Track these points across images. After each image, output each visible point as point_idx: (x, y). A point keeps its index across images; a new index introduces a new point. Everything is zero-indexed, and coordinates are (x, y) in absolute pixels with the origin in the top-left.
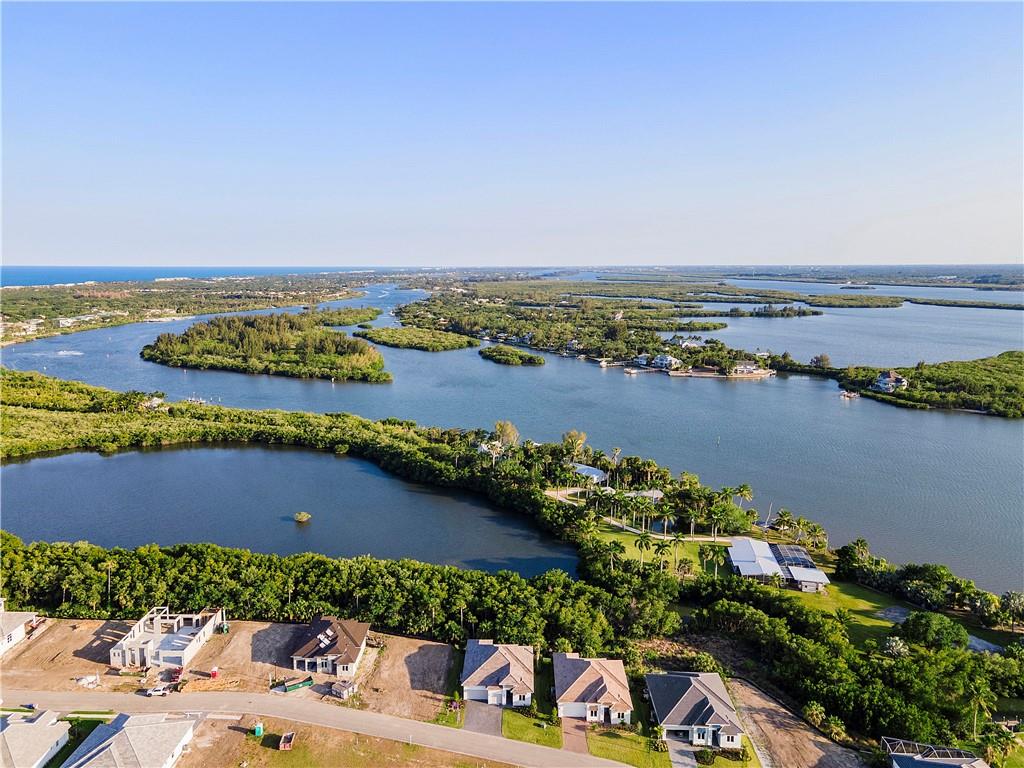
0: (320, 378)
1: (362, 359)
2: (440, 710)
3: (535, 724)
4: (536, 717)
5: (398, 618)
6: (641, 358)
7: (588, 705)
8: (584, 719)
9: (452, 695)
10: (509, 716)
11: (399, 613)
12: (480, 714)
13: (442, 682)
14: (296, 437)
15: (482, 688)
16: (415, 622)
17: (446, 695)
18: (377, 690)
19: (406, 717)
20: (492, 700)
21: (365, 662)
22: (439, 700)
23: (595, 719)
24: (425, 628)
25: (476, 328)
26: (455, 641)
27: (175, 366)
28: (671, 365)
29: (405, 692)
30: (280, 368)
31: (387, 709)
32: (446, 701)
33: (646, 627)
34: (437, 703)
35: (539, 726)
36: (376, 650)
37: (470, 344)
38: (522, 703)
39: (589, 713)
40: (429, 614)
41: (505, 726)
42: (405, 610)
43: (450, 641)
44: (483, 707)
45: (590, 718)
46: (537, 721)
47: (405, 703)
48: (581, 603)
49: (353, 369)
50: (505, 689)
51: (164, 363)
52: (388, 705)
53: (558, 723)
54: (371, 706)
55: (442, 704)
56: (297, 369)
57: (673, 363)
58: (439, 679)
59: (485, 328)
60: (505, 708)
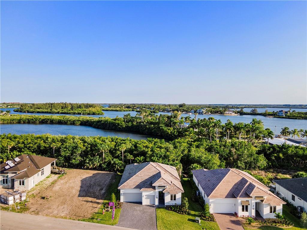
0: (77, 114)
1: (93, 109)
2: (96, 210)
3: (189, 220)
4: (189, 214)
5: (79, 158)
6: (192, 111)
7: (240, 200)
8: (236, 215)
9: (110, 199)
10: (162, 213)
11: (81, 155)
12: (135, 213)
13: (103, 191)
14: (59, 120)
15: (137, 191)
16: (90, 160)
17: (104, 200)
18: (43, 198)
19: (62, 217)
20: (146, 202)
21: (45, 182)
22: (98, 203)
23: (246, 214)
24: (97, 164)
25: (135, 107)
26: (118, 170)
27: (25, 112)
28: (203, 112)
29: (68, 198)
30: (63, 112)
31: (46, 211)
32: (104, 204)
33: (246, 163)
34: (95, 205)
35: (194, 221)
36: (57, 176)
37: (133, 110)
38: (173, 203)
39: (240, 208)
40: (101, 155)
41: (159, 223)
42: (85, 154)
43: (114, 170)
44: (137, 207)
45: (241, 213)
46: (191, 217)
47: (66, 206)
48: (202, 149)
49: (90, 111)
50: (157, 190)
51: (21, 112)
52: (49, 208)
53: (211, 218)
54: (32, 210)
55: (100, 206)
56: (69, 112)
57: (204, 111)
58: (102, 189)
59: (138, 108)
60: (158, 207)
